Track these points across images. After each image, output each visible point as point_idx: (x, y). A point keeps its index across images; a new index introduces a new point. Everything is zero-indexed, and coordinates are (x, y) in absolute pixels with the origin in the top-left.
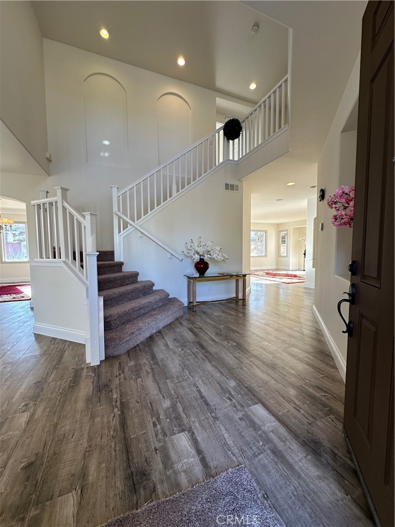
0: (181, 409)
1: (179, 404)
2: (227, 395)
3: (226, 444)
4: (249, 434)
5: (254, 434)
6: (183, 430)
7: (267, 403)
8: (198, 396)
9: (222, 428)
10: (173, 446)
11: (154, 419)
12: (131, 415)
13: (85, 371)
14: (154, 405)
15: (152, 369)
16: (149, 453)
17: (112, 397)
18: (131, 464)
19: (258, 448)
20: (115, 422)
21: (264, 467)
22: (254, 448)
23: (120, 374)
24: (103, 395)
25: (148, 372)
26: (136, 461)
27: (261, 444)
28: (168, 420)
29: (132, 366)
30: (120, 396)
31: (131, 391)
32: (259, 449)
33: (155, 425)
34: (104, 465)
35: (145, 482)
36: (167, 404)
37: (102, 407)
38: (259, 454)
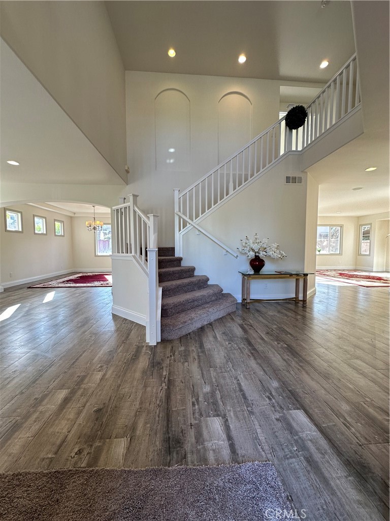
0: (219, 396)
1: (218, 392)
2: (267, 394)
3: (257, 438)
4: (283, 436)
5: (289, 437)
6: (218, 416)
7: (311, 411)
8: (238, 389)
9: (256, 423)
10: (207, 427)
11: (194, 399)
12: (175, 391)
13: (144, 348)
14: (195, 387)
15: (199, 356)
16: (185, 426)
17: (162, 373)
18: (169, 431)
19: (291, 451)
20: (162, 394)
21: (294, 471)
22: (286, 450)
23: (171, 356)
24: (155, 371)
25: (195, 358)
26: (173, 429)
27: (295, 449)
28: (206, 403)
29: (182, 351)
30: (169, 374)
31: (178, 371)
32: (292, 453)
33: (193, 404)
34: (148, 425)
35: (179, 449)
36: (207, 389)
37: (153, 380)
38: (291, 457)
